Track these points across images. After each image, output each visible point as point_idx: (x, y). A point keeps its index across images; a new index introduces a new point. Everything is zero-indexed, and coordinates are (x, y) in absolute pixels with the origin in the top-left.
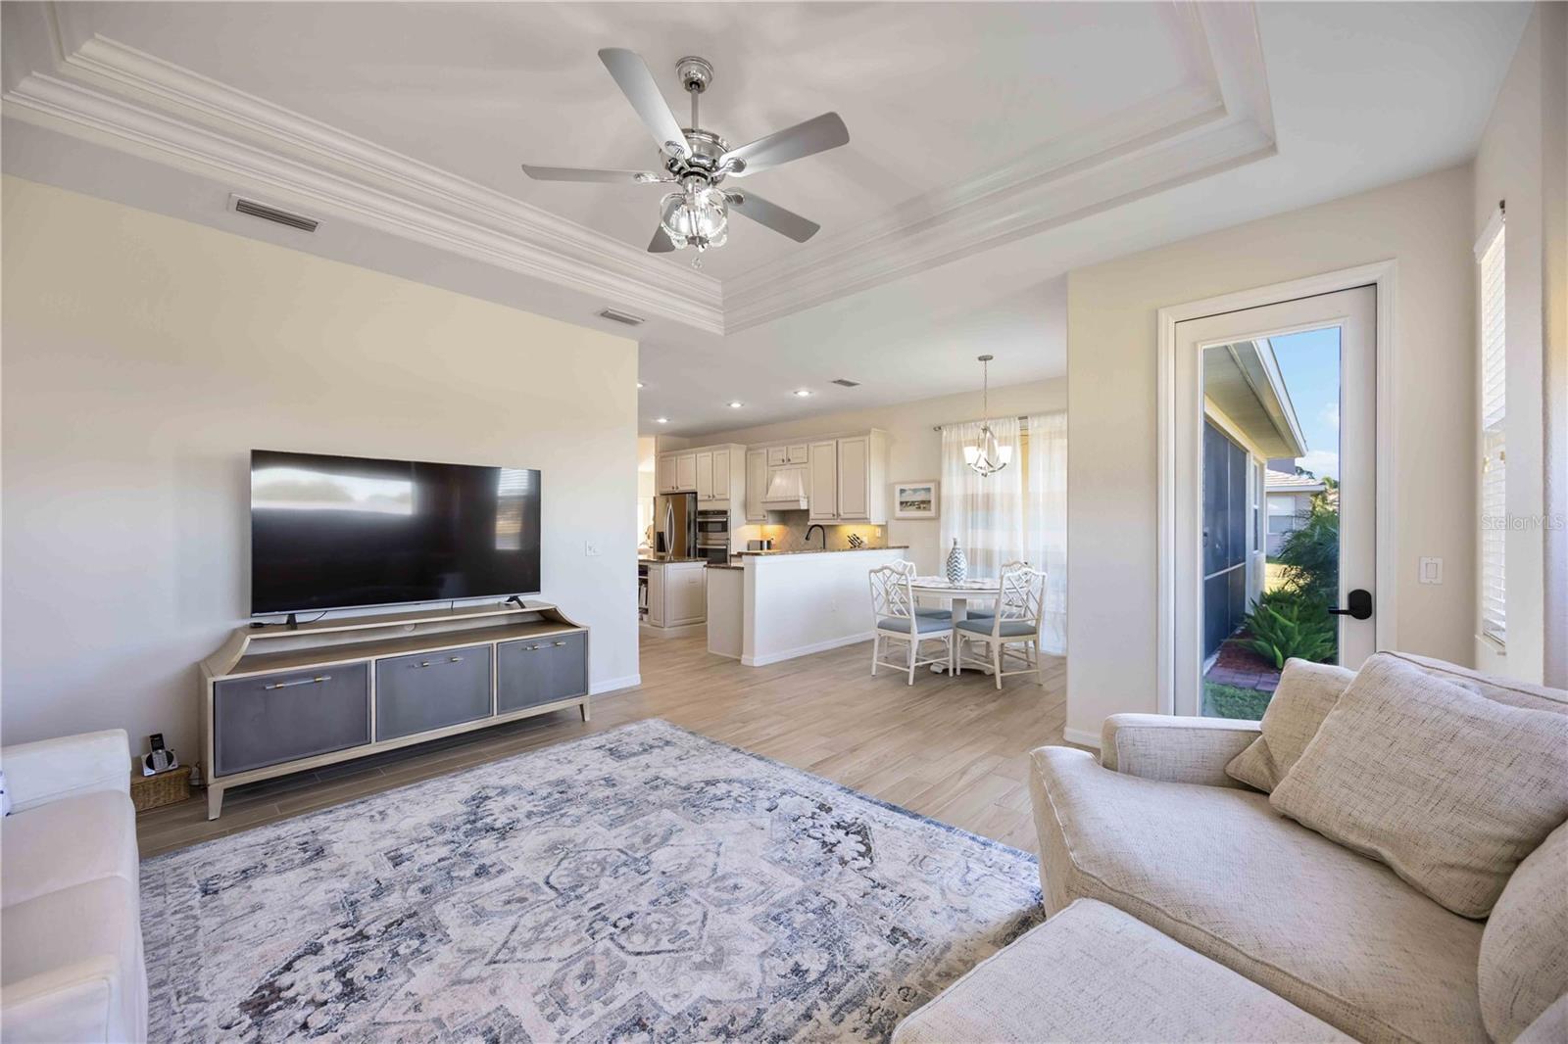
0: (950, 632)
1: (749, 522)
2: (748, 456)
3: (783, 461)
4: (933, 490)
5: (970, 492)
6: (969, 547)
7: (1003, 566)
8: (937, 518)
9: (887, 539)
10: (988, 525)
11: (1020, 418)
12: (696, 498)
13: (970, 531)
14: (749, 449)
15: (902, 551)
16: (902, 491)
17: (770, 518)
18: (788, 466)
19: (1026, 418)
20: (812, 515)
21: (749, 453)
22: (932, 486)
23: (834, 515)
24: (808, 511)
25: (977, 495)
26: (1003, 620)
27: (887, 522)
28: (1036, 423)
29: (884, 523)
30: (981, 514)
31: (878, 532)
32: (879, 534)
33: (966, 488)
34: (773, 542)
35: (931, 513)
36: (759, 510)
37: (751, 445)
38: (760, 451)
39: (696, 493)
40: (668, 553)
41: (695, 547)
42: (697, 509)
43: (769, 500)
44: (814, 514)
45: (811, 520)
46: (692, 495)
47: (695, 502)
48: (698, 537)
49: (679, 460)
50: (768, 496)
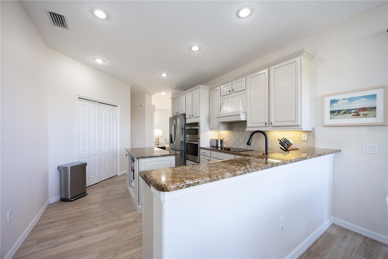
1: (211, 129)
3: (230, 91)
4: (379, 97)
14: (211, 89)
17: (222, 127)
18: (233, 95)
20: (249, 124)
21: (211, 91)
23: (266, 124)
24: (246, 121)
27: (314, 128)
31: (304, 136)
32: (304, 139)
34: (224, 140)
35: (376, 120)
36: (216, 122)
37: (212, 86)
38: (217, 88)
39: (185, 115)
40: (174, 144)
41: (185, 142)
42: (186, 123)
43: (220, 116)
44: (250, 123)
45: (248, 127)
46: (184, 116)
47: (185, 119)
48: (186, 137)
49: (179, 99)
50: (220, 114)
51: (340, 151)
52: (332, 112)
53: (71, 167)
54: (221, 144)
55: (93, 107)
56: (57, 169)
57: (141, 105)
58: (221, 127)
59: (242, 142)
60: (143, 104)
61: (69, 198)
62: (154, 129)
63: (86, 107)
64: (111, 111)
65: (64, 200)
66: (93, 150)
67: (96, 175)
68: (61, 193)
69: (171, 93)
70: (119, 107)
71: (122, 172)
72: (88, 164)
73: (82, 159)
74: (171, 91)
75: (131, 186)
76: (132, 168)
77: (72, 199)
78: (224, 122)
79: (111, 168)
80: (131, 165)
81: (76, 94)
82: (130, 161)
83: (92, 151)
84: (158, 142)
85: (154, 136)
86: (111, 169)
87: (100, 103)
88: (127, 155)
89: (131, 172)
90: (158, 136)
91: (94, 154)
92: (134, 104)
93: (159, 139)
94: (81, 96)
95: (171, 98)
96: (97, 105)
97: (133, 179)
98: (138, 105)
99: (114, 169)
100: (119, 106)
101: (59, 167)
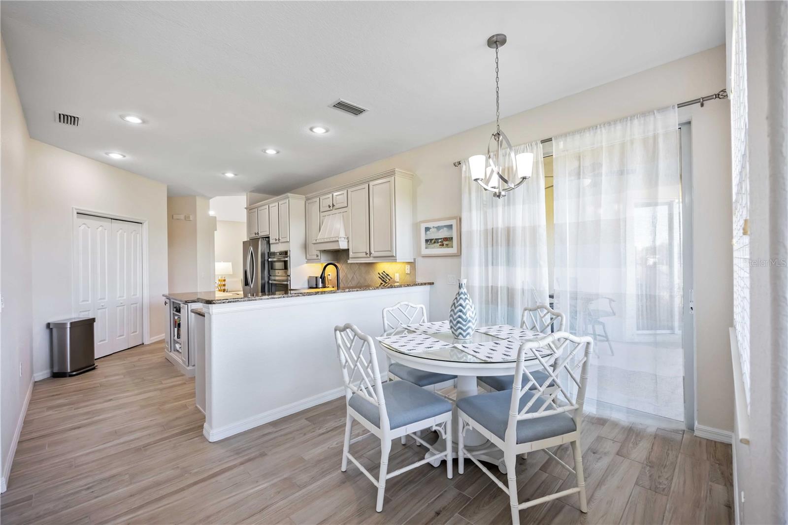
0: (447, 417)
1: (309, 261)
2: (307, 204)
3: (330, 207)
4: (454, 227)
5: (490, 227)
6: (490, 285)
7: (525, 310)
8: (458, 255)
9: (415, 275)
10: (510, 261)
11: (543, 142)
12: (268, 242)
13: (490, 267)
14: (307, 199)
15: (428, 287)
16: (427, 229)
18: (334, 211)
19: (550, 140)
21: (307, 202)
22: (453, 222)
23: (367, 254)
24: (348, 249)
25: (497, 228)
26: (524, 416)
27: (415, 259)
28: (561, 144)
29: (413, 261)
30: (502, 250)
31: (407, 269)
32: (408, 271)
33: (486, 224)
34: (330, 278)
35: (453, 250)
36: (314, 251)
37: (309, 195)
38: (315, 200)
39: (269, 237)
40: (251, 287)
41: (268, 282)
42: (270, 251)
43: (318, 241)
44: (353, 253)
45: (352, 258)
46: (267, 239)
47: (268, 246)
48: (271, 274)
49: (259, 211)
50: (318, 238)
51: (433, 283)
52: (427, 241)
53: (71, 323)
54: (322, 283)
55: (100, 227)
56: (45, 326)
57: (187, 218)
58: (322, 257)
59: (350, 278)
60: (191, 216)
61: (69, 371)
62: (214, 262)
63: (89, 228)
64: (132, 233)
65: (58, 375)
66: (100, 299)
67: (107, 341)
68: (52, 366)
69: (245, 197)
70: (145, 225)
71: (152, 339)
72: (96, 320)
73: (83, 313)
74: (246, 194)
75: (174, 351)
76: (176, 322)
77: (74, 373)
78: (325, 250)
79: (132, 331)
80: (174, 318)
81: (73, 208)
82: (172, 312)
83: (99, 301)
84: (224, 285)
85: (215, 275)
86: (133, 333)
87: (112, 219)
88: (166, 303)
89: (174, 329)
90: (224, 275)
91: (102, 306)
92: (173, 216)
93: (225, 280)
94: (82, 210)
95: (245, 208)
96: (107, 224)
97: (178, 338)
98: (182, 217)
99: (137, 333)
100: (147, 222)
101: (48, 325)
